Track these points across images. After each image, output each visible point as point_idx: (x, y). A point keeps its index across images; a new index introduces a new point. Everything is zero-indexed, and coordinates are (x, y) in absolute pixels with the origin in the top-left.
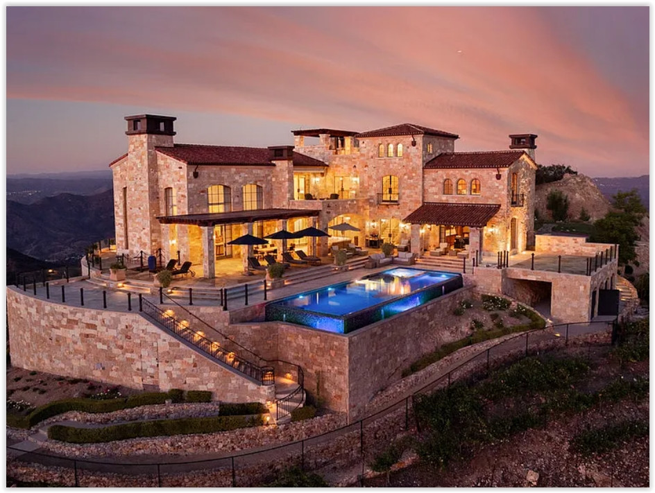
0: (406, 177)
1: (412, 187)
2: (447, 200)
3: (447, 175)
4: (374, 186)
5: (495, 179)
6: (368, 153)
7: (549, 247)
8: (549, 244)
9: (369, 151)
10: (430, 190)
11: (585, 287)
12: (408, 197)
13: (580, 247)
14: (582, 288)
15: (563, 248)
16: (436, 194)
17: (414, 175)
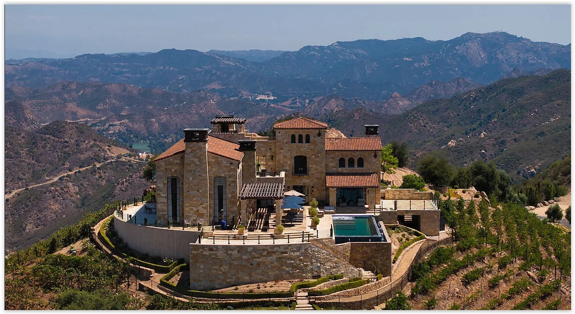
0: (313, 157)
1: (319, 163)
2: (342, 171)
3: (342, 155)
4: (289, 162)
5: (373, 158)
6: (283, 140)
7: (393, 196)
8: (393, 195)
9: (284, 138)
10: (330, 165)
11: (438, 216)
12: (315, 169)
13: (412, 195)
14: (436, 216)
15: (402, 196)
16: (334, 167)
17: (319, 155)
